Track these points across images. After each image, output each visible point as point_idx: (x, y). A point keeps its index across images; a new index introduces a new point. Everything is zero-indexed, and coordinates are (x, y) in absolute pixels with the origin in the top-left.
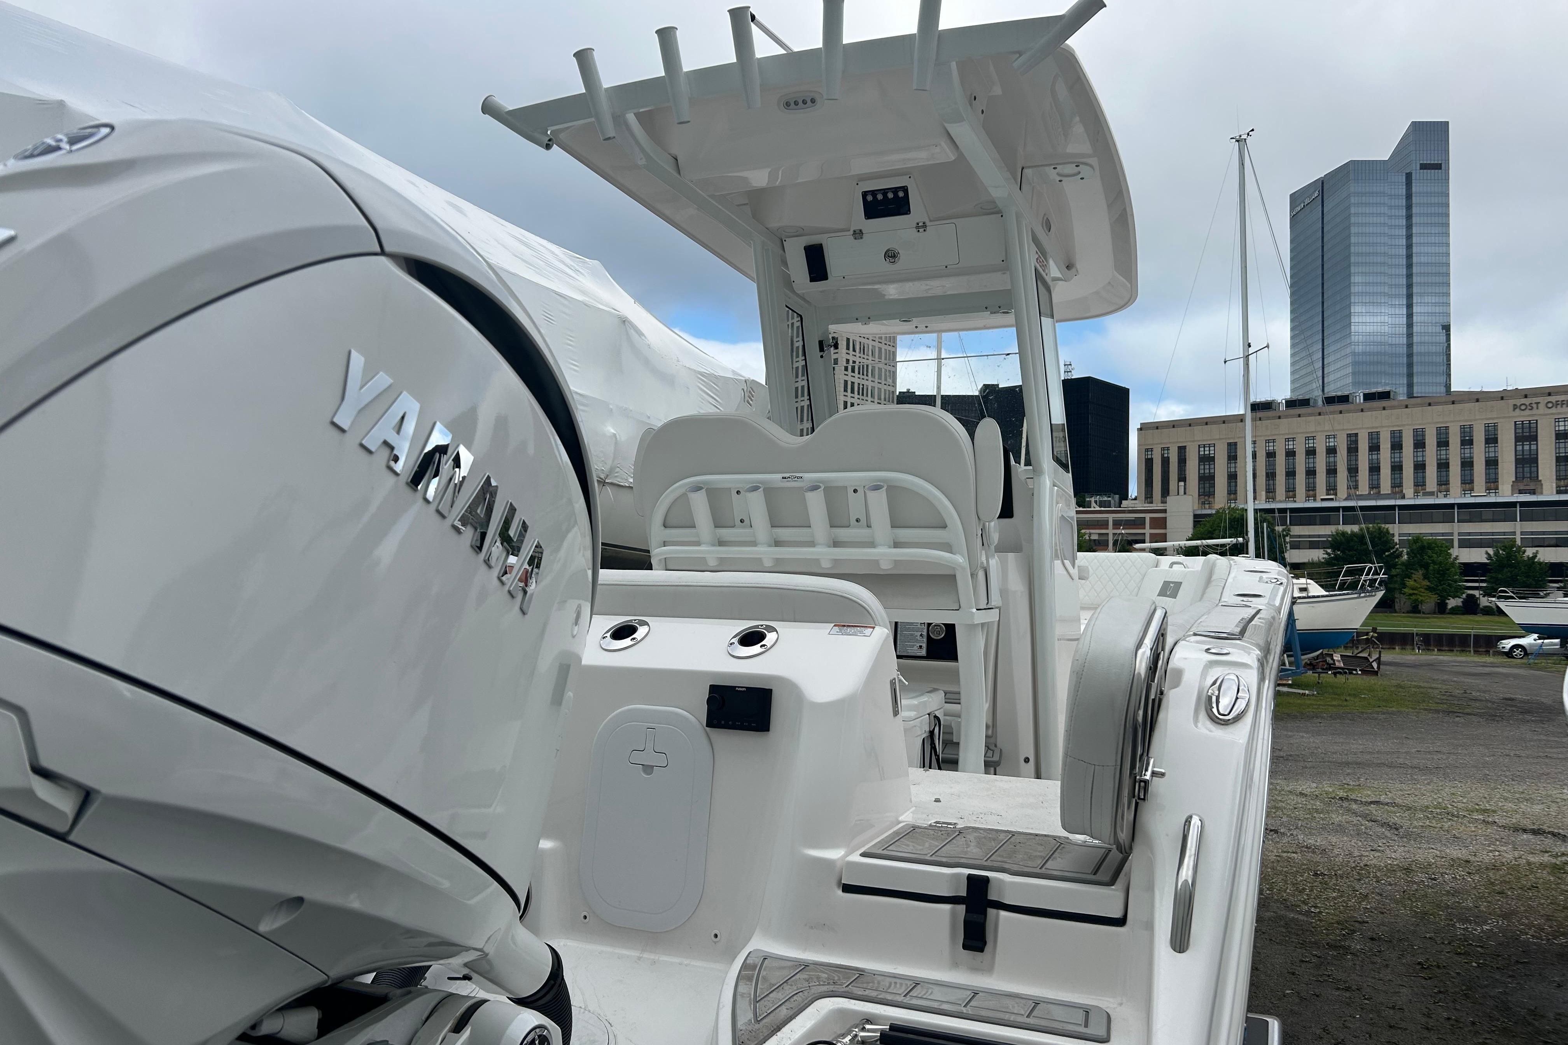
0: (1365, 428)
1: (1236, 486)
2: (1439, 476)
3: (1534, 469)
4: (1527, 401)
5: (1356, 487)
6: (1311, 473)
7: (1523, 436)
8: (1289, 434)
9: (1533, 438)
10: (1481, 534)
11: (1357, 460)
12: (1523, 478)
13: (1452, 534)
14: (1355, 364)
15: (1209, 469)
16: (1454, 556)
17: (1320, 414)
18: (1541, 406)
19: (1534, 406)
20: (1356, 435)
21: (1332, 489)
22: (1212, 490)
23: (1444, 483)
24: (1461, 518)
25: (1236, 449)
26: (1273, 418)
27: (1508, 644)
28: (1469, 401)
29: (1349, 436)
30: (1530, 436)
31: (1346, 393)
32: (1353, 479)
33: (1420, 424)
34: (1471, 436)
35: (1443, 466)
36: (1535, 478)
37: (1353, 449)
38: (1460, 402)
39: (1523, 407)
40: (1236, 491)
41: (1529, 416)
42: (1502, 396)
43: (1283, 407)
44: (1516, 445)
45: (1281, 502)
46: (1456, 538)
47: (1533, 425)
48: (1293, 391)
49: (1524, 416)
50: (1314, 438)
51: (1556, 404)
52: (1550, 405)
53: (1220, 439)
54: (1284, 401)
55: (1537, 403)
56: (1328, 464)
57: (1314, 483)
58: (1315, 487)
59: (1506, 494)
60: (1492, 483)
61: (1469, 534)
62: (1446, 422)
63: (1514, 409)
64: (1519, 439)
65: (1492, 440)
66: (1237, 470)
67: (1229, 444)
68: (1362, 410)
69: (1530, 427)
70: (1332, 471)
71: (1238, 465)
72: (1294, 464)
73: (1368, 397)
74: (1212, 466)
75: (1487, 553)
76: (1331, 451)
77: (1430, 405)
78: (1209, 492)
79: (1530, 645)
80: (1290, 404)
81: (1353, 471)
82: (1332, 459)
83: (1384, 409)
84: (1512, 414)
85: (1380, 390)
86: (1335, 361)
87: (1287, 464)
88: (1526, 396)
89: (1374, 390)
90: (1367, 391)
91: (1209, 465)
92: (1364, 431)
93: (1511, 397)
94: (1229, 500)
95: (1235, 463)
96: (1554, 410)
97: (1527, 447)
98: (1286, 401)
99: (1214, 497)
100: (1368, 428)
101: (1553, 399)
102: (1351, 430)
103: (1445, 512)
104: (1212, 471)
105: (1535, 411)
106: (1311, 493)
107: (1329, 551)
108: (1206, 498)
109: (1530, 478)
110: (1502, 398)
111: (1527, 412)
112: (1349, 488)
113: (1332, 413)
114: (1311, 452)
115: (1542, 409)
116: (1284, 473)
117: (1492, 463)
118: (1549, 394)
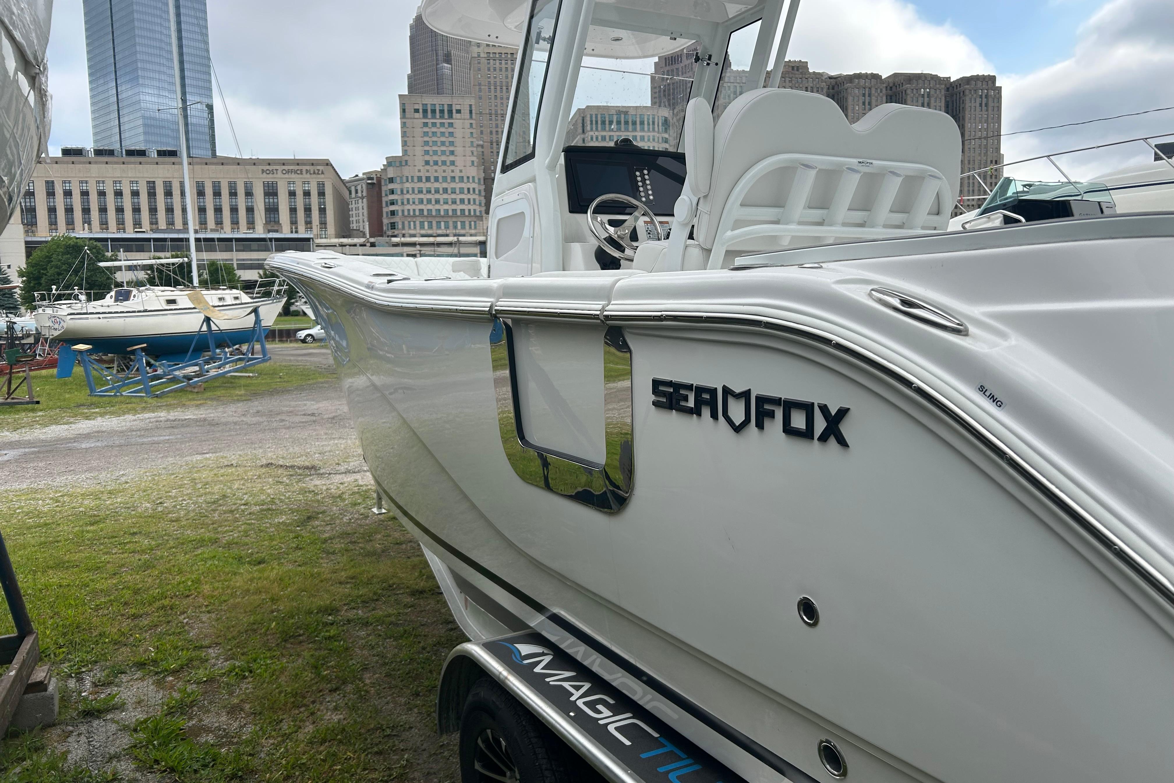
0: (160, 178)
1: (56, 218)
2: (216, 218)
3: (276, 216)
4: (270, 168)
5: (157, 223)
6: (120, 210)
7: (269, 193)
8: (99, 177)
9: (275, 194)
10: (251, 260)
11: (155, 202)
12: (270, 221)
13: (232, 260)
14: (145, 125)
15: (30, 202)
16: (238, 276)
17: (124, 163)
18: (279, 172)
19: (275, 171)
20: (154, 182)
21: (137, 223)
22: (34, 220)
23: (219, 223)
24: (238, 248)
25: (53, 186)
26: (84, 163)
27: (302, 334)
28: (233, 164)
29: (148, 182)
30: (273, 192)
31: (143, 148)
32: (154, 217)
33: (200, 178)
34: (236, 190)
35: (218, 210)
36: (277, 222)
37: (152, 194)
38: (227, 164)
39: (268, 172)
40: (56, 222)
41: (272, 178)
42: (254, 163)
43: (92, 155)
44: (265, 199)
45: (97, 232)
46: (235, 263)
47: (275, 185)
48: (95, 141)
49: (269, 178)
50: (120, 182)
51: (288, 172)
52: (284, 172)
53: (38, 177)
54: (92, 150)
55: (277, 170)
56: (133, 204)
57: (123, 219)
58: (123, 222)
59: (260, 232)
60: (251, 224)
61: (244, 260)
62: (219, 178)
63: (263, 173)
64: (267, 194)
65: (249, 194)
66: (56, 204)
67: (47, 182)
68: (157, 163)
69: (273, 187)
70: (136, 210)
71: (57, 200)
72: (105, 202)
73: (161, 153)
74: (32, 200)
75: (259, 273)
76: (135, 194)
77: (206, 164)
78: (32, 222)
79: (317, 334)
80: (99, 152)
81: (153, 210)
82: (136, 200)
83: (174, 164)
84: (261, 176)
85: (169, 149)
86: (130, 121)
87: (99, 202)
88: (269, 164)
89: (165, 149)
90: (159, 149)
91: (30, 199)
92: (159, 179)
93: (261, 164)
94: (51, 230)
95: (54, 198)
96: (286, 176)
97: (271, 200)
98: (94, 150)
99: (37, 227)
100: (164, 178)
101: (286, 168)
102: (150, 178)
103: (226, 243)
104: (33, 204)
105: (275, 175)
106: (121, 226)
107: (149, 272)
108: (29, 227)
109: (275, 221)
110: (254, 164)
111: (271, 176)
112: (151, 223)
113: (134, 163)
114: (119, 194)
115: (280, 175)
116: (97, 209)
117: (250, 210)
118: (284, 164)
